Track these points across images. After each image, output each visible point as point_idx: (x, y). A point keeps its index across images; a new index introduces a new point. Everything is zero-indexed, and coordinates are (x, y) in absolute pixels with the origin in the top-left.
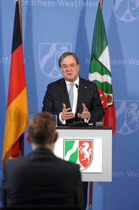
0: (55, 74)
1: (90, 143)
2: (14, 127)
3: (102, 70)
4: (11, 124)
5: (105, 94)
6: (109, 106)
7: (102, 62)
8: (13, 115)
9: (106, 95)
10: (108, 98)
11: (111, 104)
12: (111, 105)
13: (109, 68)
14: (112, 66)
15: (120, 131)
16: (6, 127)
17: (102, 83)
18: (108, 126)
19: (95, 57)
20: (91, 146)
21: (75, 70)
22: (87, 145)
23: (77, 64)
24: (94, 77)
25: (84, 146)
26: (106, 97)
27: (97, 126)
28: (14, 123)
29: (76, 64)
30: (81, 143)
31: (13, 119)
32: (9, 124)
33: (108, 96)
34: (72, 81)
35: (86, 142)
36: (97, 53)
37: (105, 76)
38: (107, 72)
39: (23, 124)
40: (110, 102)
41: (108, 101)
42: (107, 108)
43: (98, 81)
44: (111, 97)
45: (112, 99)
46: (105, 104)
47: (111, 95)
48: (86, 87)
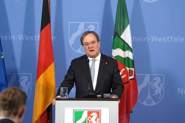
1: (98, 113)
2: (42, 98)
3: (124, 46)
4: (39, 96)
5: (127, 68)
7: (124, 39)
8: (41, 87)
9: (128, 69)
11: (132, 77)
12: (132, 79)
13: (130, 45)
14: (133, 43)
17: (125, 58)
19: (117, 34)
20: (99, 116)
21: (96, 46)
22: (95, 115)
23: (98, 41)
24: (117, 53)
25: (93, 116)
26: (128, 71)
28: (42, 95)
29: (96, 41)
31: (41, 91)
32: (37, 96)
33: (130, 70)
34: (94, 57)
35: (94, 112)
37: (127, 52)
38: (129, 48)
39: (51, 96)
40: (132, 76)
41: (129, 74)
42: (129, 81)
43: (121, 57)
44: (132, 71)
45: (134, 73)
46: (127, 77)
47: (133, 69)
48: (106, 63)
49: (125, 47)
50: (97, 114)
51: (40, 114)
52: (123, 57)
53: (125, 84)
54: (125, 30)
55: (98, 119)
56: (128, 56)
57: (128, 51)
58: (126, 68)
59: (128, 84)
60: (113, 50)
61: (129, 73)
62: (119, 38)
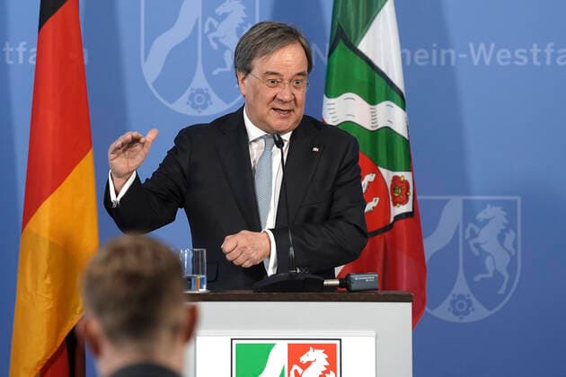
0: (200, 99)
1: (331, 351)
2: (49, 296)
3: (372, 85)
4: (35, 282)
5: (384, 171)
6: (398, 218)
7: (370, 57)
8: (44, 251)
9: (387, 175)
10: (393, 188)
11: (406, 208)
12: (407, 215)
13: (397, 78)
14: (407, 70)
15: (441, 311)
16: (21, 297)
17: (374, 134)
18: (395, 287)
19: (345, 37)
22: (318, 359)
24: (344, 109)
25: (309, 363)
26: (389, 185)
27: (354, 287)
28: (48, 281)
30: (296, 352)
31: (43, 266)
33: (395, 179)
35: (316, 347)
36: (352, 21)
37: (382, 107)
38: (392, 92)
40: (404, 202)
41: (394, 197)
42: (392, 225)
43: (359, 125)
44: (406, 183)
45: (411, 190)
46: (384, 208)
47: (406, 176)
48: (315, 149)
49: (375, 86)
50: (326, 356)
51: (40, 358)
52: (368, 126)
53: (378, 236)
54: (377, 18)
55: (332, 373)
56: (388, 125)
57: (389, 102)
58: (381, 169)
59: (386, 234)
60: (327, 101)
61: (392, 193)
62: (352, 53)
